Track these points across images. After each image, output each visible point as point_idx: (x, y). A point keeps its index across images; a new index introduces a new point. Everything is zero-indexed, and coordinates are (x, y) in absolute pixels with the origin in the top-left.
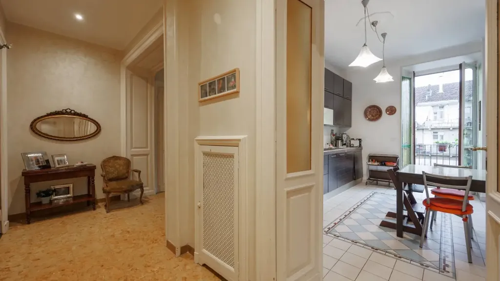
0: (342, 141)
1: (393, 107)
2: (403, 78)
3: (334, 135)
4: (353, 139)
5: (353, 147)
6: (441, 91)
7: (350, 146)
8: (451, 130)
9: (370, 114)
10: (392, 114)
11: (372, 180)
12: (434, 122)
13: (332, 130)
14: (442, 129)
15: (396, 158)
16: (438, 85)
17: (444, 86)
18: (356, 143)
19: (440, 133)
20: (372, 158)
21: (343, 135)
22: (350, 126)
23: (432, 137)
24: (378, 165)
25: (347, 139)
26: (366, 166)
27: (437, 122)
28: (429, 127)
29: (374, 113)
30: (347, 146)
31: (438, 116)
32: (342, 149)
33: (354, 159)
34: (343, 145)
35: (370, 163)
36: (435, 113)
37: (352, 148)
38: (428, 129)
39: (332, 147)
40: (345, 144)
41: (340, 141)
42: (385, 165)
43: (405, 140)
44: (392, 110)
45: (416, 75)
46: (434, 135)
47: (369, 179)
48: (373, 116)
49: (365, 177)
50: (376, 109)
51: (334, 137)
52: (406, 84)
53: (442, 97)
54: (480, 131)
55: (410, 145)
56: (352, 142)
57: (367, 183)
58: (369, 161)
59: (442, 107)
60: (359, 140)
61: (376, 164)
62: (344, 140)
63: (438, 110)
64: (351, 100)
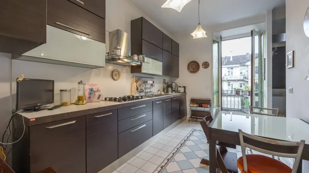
0: (172, 88)
1: (207, 62)
2: (214, 42)
3: (165, 84)
4: (180, 87)
5: (180, 92)
6: (231, 60)
7: (178, 92)
8: (237, 81)
9: (191, 67)
10: (207, 68)
11: (193, 118)
12: (228, 77)
13: (164, 80)
14: (232, 80)
15: (210, 101)
16: (230, 57)
17: (233, 57)
18: (182, 90)
19: (231, 83)
20: (193, 101)
21: (173, 83)
22: (178, 76)
23: (227, 85)
24: (197, 107)
25: (175, 86)
26: (189, 107)
27: (230, 77)
28: (225, 80)
29: (194, 67)
30: (176, 92)
31: (230, 73)
32: (172, 94)
33: (180, 102)
34: (173, 91)
35: (191, 105)
36: (229, 72)
37: (179, 94)
38: (225, 81)
39: (163, 93)
40: (174, 91)
41: (170, 89)
42: (202, 106)
43: (215, 87)
44: (206, 65)
45: (222, 39)
46: (228, 84)
47: (191, 117)
48: (194, 69)
49: (189, 116)
50: (195, 63)
51: (166, 86)
52: (215, 46)
53: (232, 63)
54: (265, 81)
55: (219, 91)
56: (179, 89)
57: (189, 120)
58: (191, 104)
59: (232, 68)
60: (184, 87)
61: (196, 105)
62: (174, 87)
63: (230, 70)
64: (178, 57)
